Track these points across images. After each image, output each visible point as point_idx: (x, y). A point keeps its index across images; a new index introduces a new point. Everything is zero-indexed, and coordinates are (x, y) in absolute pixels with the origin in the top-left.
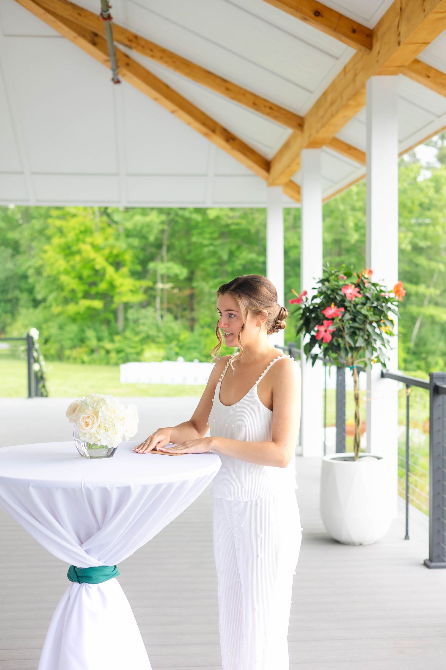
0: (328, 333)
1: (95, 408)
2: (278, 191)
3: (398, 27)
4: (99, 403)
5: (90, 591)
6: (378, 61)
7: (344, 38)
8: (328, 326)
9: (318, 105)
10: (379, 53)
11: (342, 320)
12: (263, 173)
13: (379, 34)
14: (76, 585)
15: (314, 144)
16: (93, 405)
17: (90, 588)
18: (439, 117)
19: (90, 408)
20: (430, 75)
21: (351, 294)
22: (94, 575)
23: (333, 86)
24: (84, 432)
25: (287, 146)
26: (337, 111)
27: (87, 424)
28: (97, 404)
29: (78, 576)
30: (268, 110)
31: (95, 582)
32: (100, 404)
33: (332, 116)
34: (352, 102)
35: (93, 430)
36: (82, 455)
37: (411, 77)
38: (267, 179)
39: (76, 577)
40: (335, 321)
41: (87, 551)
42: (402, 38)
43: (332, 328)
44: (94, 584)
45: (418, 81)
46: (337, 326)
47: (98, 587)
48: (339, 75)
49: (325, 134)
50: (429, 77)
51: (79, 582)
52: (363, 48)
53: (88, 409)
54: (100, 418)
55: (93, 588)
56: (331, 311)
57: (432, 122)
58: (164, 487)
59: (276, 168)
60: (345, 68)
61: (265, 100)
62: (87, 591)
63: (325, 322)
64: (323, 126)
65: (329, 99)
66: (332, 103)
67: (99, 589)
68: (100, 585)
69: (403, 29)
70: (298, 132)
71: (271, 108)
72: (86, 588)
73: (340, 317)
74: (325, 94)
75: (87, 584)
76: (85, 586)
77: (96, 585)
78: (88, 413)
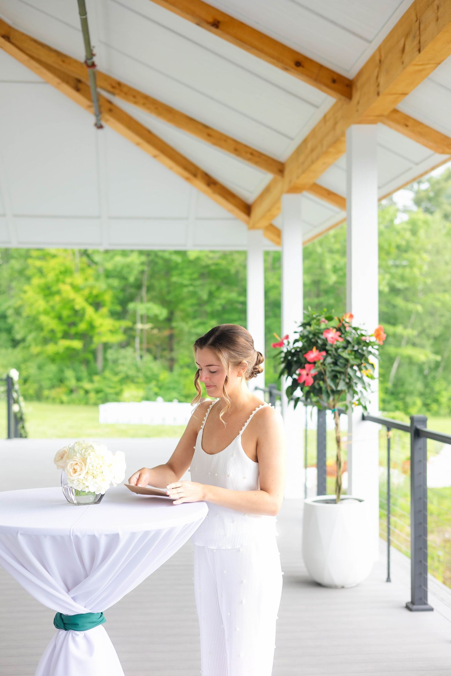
0: (310, 376)
1: (83, 455)
2: (259, 234)
3: (377, 77)
4: (87, 450)
5: (77, 638)
6: (357, 111)
7: (324, 88)
8: (310, 370)
9: (299, 151)
10: (358, 103)
11: (323, 364)
12: (244, 216)
13: (359, 84)
14: (63, 632)
15: (295, 189)
16: (81, 452)
17: (77, 635)
18: (417, 164)
19: (78, 455)
20: (408, 124)
21: (332, 338)
22: (80, 622)
23: (313, 133)
24: (72, 478)
25: (267, 190)
26: (318, 158)
27: (75, 471)
28: (85, 451)
29: (64, 624)
30: (249, 156)
31: (81, 629)
32: (88, 451)
33: (313, 162)
34: (332, 150)
35: (81, 477)
36: (69, 502)
37: (390, 126)
38: (248, 223)
39: (63, 625)
40: (316, 365)
41: (74, 599)
42: (381, 89)
43: (313, 372)
44: (80, 632)
45: (397, 130)
46: (318, 369)
47: (85, 635)
48: (320, 122)
49: (305, 179)
50: (407, 126)
51: (66, 630)
52: (343, 98)
53: (76, 456)
54: (87, 464)
55: (79, 635)
56: (313, 354)
57: (410, 169)
58: (152, 534)
59: (257, 212)
60: (325, 117)
61: (246, 146)
62: (73, 639)
63: (307, 366)
64: (304, 172)
65: (309, 145)
66: (312, 150)
67: (85, 636)
68: (86, 632)
69: (382, 80)
70: (279, 177)
71: (252, 154)
72: (72, 636)
73: (321, 361)
74: (305, 141)
75: (73, 631)
76: (71, 633)
77: (82, 632)
78: (76, 460)
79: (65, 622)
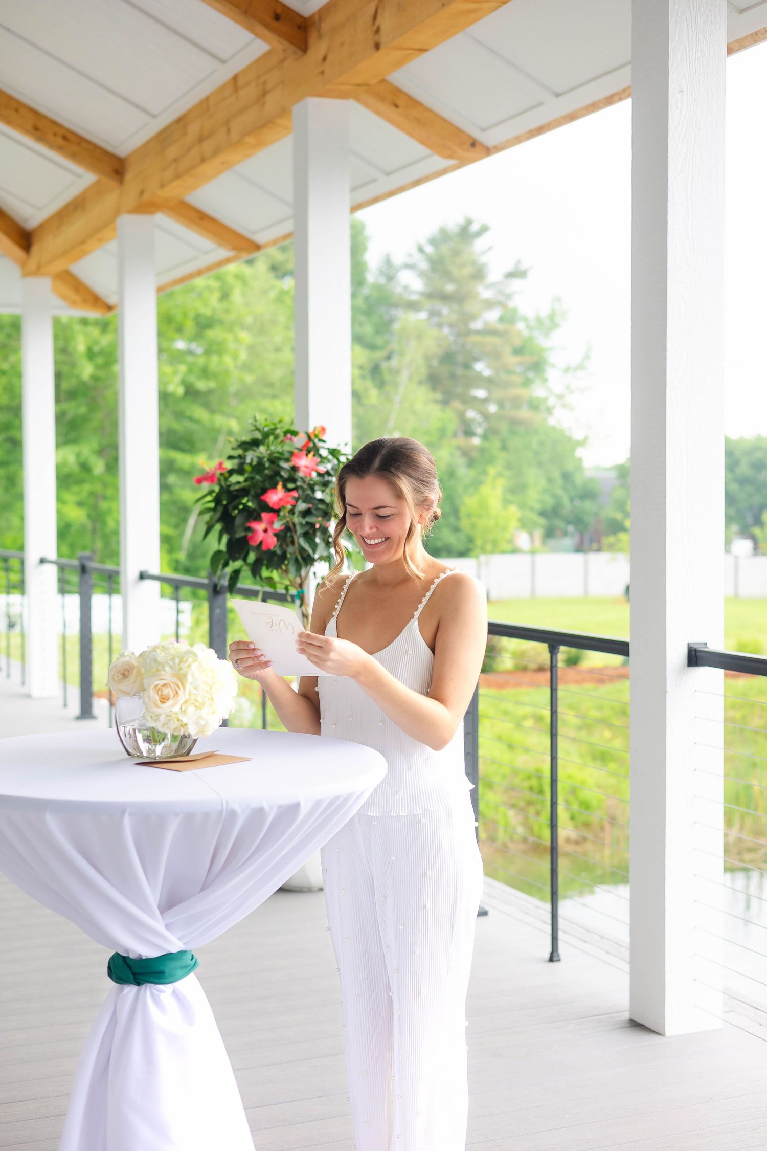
0: (270, 533)
1: (177, 667)
2: (44, 285)
3: (375, 17)
4: (184, 659)
5: (163, 997)
6: (322, 73)
7: (259, 28)
8: (271, 523)
9: (163, 138)
10: (325, 59)
11: (292, 512)
12: (18, 252)
13: (325, 26)
14: (130, 990)
15: (146, 207)
16: (174, 663)
17: (161, 991)
18: (388, 174)
19: (167, 669)
20: (399, 103)
21: (306, 467)
22: (168, 967)
23: (205, 107)
24: (158, 711)
25: (76, 206)
26: (216, 152)
27: (164, 699)
28: (181, 661)
29: (134, 974)
30: (60, 141)
31: (168, 980)
32: (186, 661)
33: (203, 160)
34: (250, 140)
35: (176, 709)
37: (366, 105)
38: (23, 265)
39: (132, 976)
40: (282, 514)
42: (383, 38)
43: (278, 525)
44: (165, 985)
45: (378, 113)
46: (284, 521)
47: (174, 990)
48: (223, 87)
49: (172, 191)
50: (396, 106)
51: (138, 984)
52: (291, 48)
53: (165, 671)
54: (188, 686)
55: (165, 991)
56: (275, 497)
57: (374, 180)
59: (44, 248)
60: (235, 78)
61: (54, 123)
62: (156, 1000)
63: (264, 515)
64: (177, 176)
65: (194, 130)
66: (201, 139)
67: (175, 993)
68: (176, 984)
69: (386, 22)
70: (111, 183)
71: (65, 138)
72: (151, 992)
73: (289, 507)
74: (182, 121)
75: (153, 985)
76: (149, 991)
77: (170, 985)
78: (164, 677)
79: (135, 971)
